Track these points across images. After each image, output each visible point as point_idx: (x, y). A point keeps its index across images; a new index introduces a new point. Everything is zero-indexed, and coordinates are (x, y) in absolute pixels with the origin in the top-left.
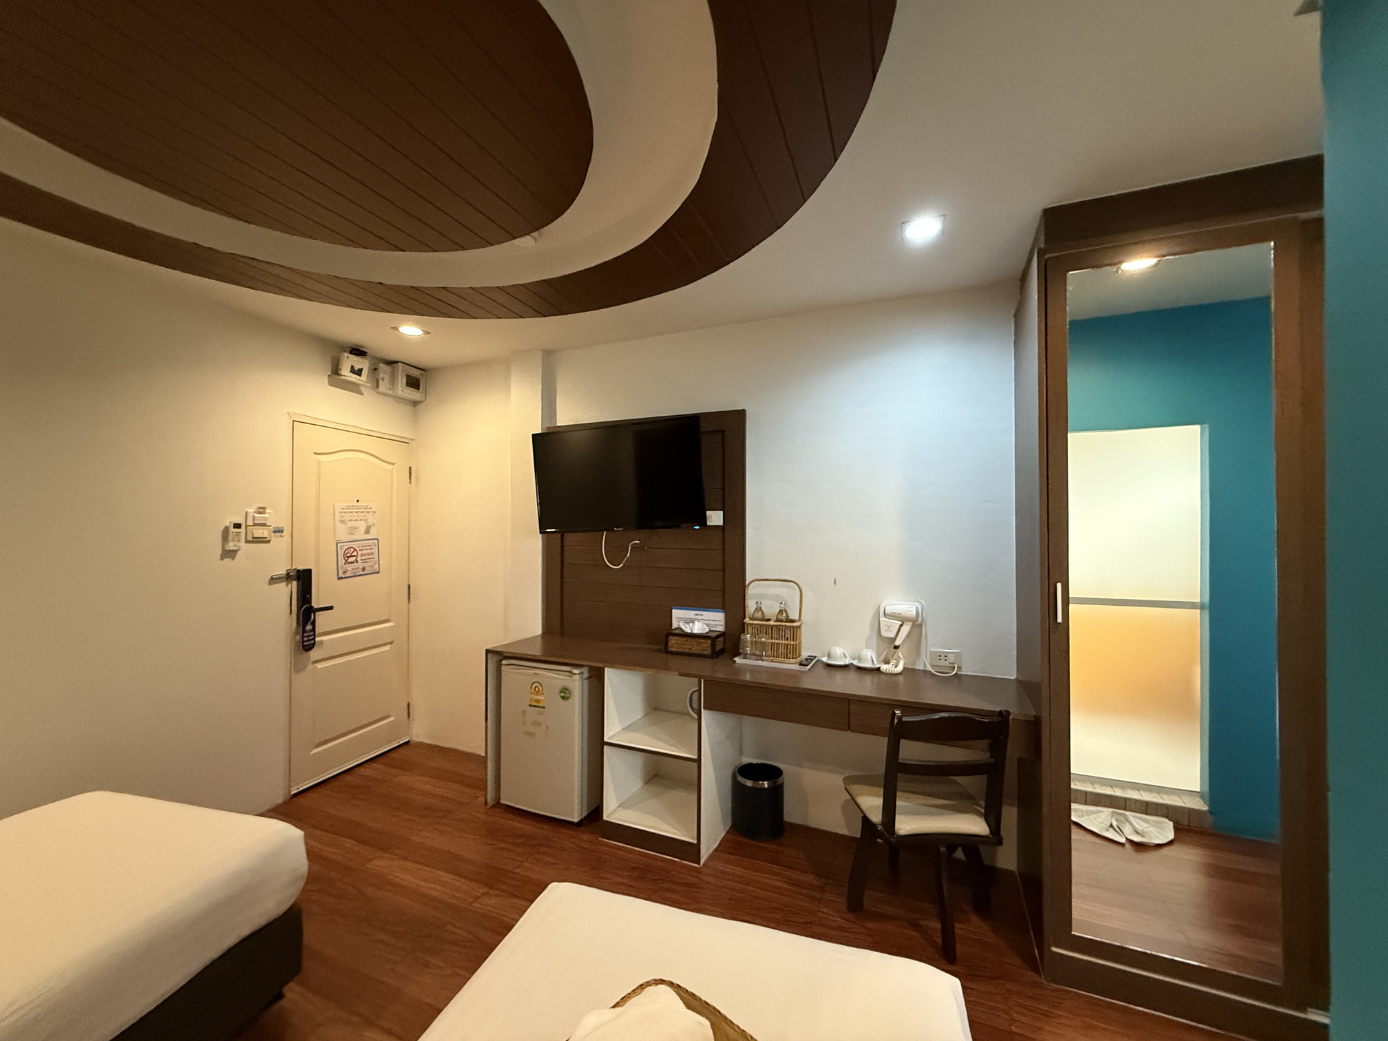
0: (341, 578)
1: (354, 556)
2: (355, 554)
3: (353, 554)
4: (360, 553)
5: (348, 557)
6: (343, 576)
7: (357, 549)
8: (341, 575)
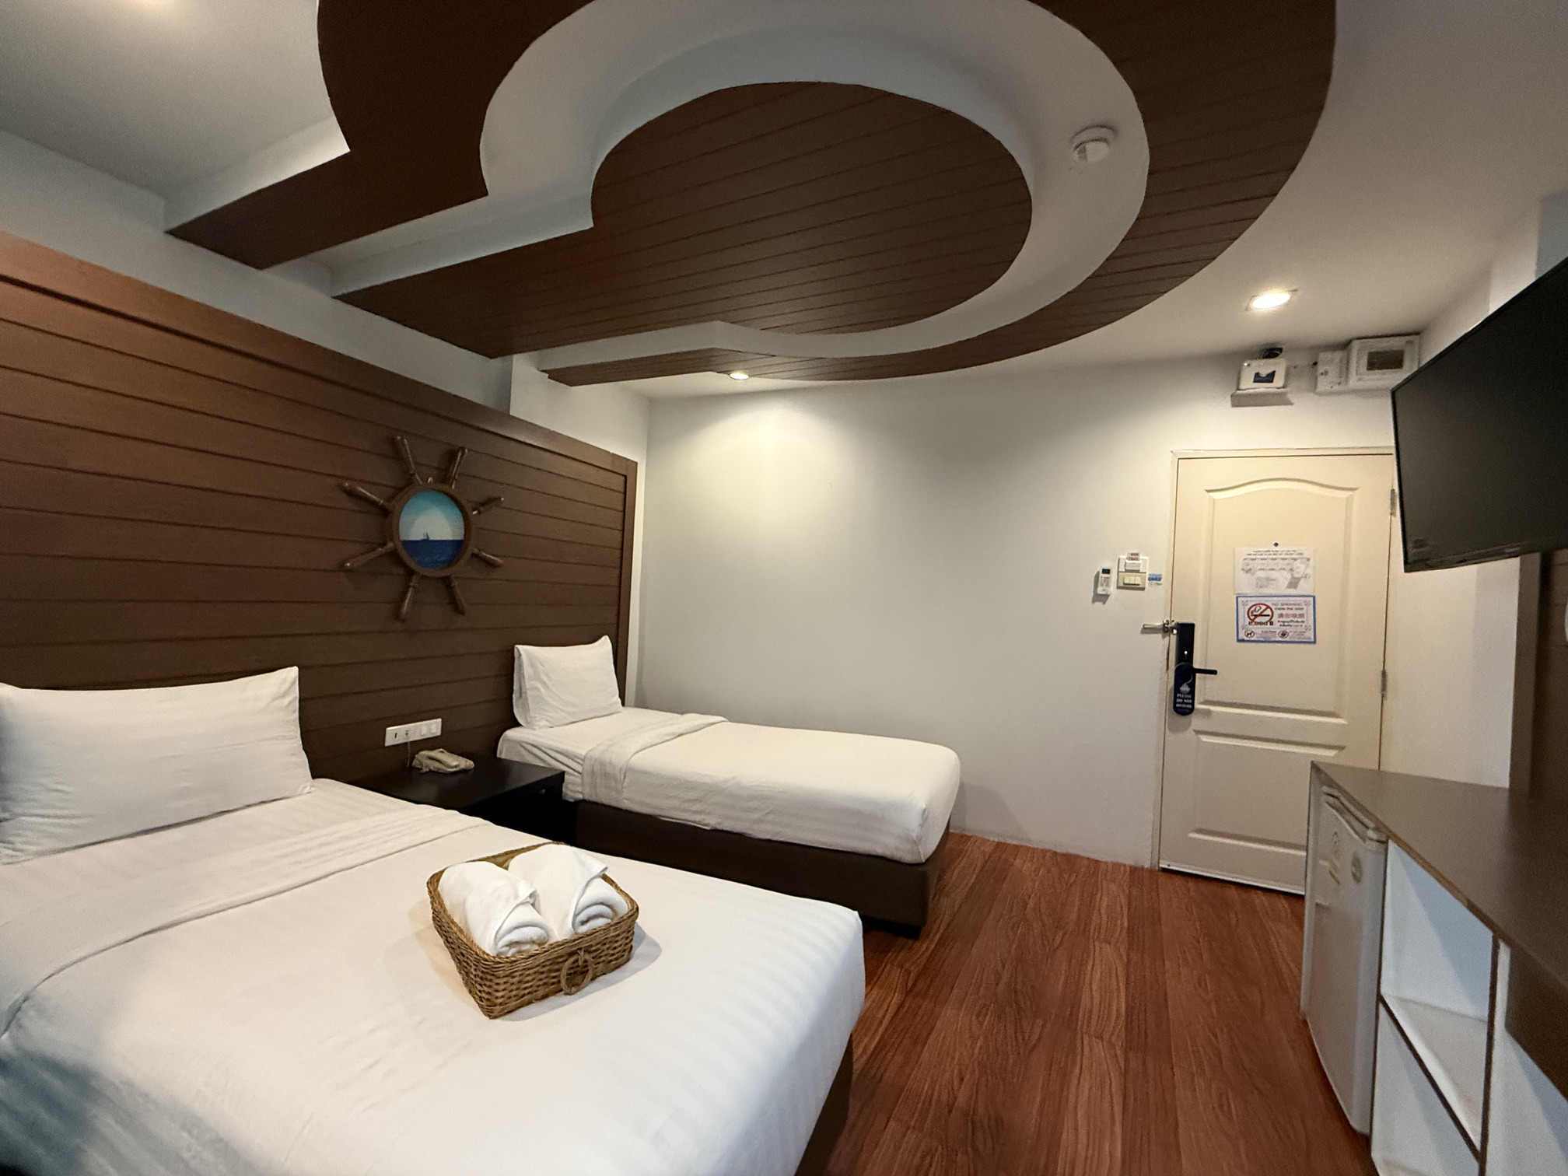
0: (1243, 641)
1: (1269, 615)
2: (1268, 612)
3: (1265, 613)
4: (1277, 613)
5: (1256, 616)
6: (1246, 638)
7: (1273, 608)
8: (1242, 636)
